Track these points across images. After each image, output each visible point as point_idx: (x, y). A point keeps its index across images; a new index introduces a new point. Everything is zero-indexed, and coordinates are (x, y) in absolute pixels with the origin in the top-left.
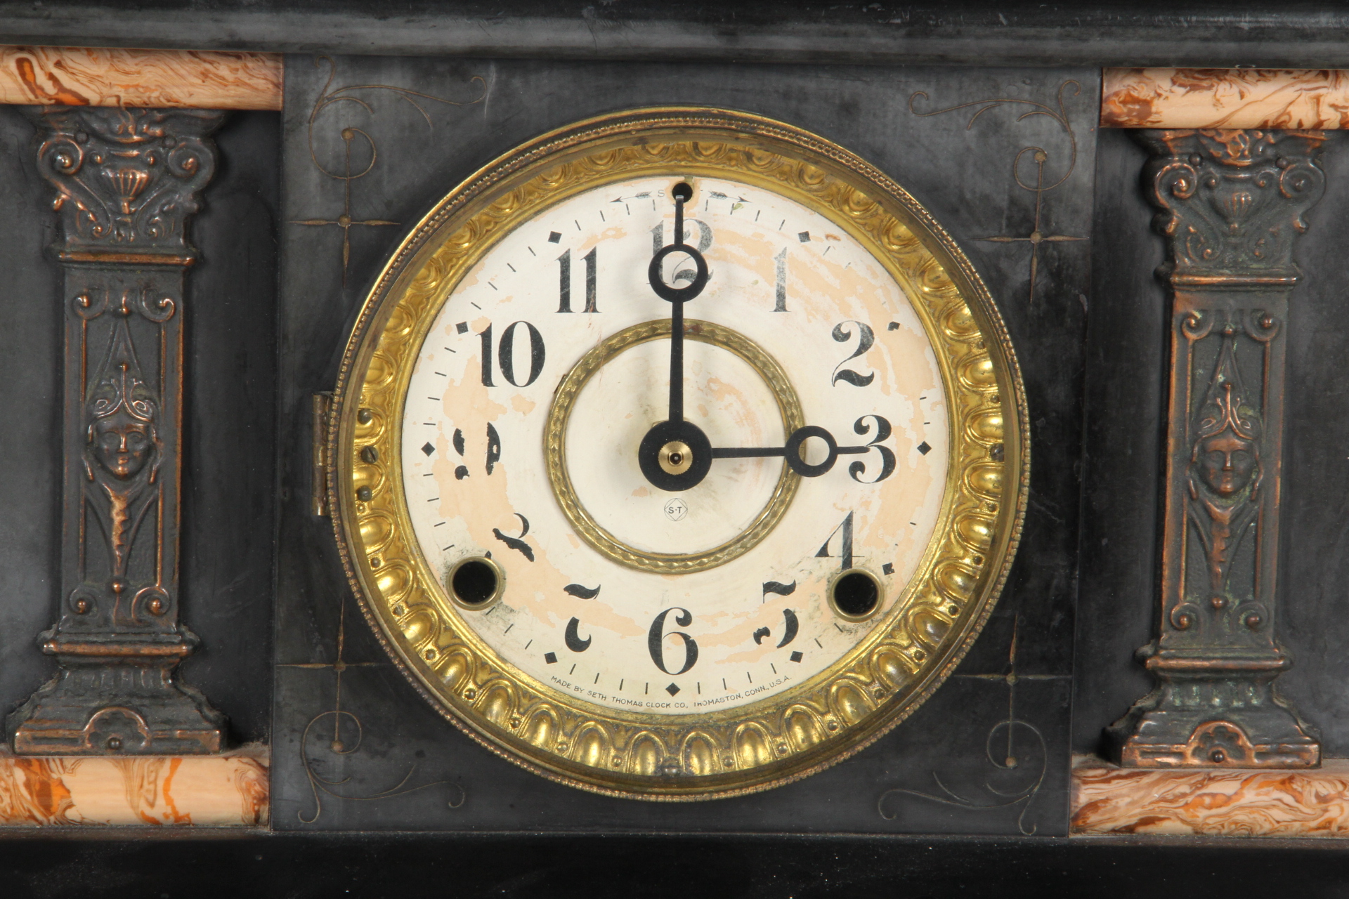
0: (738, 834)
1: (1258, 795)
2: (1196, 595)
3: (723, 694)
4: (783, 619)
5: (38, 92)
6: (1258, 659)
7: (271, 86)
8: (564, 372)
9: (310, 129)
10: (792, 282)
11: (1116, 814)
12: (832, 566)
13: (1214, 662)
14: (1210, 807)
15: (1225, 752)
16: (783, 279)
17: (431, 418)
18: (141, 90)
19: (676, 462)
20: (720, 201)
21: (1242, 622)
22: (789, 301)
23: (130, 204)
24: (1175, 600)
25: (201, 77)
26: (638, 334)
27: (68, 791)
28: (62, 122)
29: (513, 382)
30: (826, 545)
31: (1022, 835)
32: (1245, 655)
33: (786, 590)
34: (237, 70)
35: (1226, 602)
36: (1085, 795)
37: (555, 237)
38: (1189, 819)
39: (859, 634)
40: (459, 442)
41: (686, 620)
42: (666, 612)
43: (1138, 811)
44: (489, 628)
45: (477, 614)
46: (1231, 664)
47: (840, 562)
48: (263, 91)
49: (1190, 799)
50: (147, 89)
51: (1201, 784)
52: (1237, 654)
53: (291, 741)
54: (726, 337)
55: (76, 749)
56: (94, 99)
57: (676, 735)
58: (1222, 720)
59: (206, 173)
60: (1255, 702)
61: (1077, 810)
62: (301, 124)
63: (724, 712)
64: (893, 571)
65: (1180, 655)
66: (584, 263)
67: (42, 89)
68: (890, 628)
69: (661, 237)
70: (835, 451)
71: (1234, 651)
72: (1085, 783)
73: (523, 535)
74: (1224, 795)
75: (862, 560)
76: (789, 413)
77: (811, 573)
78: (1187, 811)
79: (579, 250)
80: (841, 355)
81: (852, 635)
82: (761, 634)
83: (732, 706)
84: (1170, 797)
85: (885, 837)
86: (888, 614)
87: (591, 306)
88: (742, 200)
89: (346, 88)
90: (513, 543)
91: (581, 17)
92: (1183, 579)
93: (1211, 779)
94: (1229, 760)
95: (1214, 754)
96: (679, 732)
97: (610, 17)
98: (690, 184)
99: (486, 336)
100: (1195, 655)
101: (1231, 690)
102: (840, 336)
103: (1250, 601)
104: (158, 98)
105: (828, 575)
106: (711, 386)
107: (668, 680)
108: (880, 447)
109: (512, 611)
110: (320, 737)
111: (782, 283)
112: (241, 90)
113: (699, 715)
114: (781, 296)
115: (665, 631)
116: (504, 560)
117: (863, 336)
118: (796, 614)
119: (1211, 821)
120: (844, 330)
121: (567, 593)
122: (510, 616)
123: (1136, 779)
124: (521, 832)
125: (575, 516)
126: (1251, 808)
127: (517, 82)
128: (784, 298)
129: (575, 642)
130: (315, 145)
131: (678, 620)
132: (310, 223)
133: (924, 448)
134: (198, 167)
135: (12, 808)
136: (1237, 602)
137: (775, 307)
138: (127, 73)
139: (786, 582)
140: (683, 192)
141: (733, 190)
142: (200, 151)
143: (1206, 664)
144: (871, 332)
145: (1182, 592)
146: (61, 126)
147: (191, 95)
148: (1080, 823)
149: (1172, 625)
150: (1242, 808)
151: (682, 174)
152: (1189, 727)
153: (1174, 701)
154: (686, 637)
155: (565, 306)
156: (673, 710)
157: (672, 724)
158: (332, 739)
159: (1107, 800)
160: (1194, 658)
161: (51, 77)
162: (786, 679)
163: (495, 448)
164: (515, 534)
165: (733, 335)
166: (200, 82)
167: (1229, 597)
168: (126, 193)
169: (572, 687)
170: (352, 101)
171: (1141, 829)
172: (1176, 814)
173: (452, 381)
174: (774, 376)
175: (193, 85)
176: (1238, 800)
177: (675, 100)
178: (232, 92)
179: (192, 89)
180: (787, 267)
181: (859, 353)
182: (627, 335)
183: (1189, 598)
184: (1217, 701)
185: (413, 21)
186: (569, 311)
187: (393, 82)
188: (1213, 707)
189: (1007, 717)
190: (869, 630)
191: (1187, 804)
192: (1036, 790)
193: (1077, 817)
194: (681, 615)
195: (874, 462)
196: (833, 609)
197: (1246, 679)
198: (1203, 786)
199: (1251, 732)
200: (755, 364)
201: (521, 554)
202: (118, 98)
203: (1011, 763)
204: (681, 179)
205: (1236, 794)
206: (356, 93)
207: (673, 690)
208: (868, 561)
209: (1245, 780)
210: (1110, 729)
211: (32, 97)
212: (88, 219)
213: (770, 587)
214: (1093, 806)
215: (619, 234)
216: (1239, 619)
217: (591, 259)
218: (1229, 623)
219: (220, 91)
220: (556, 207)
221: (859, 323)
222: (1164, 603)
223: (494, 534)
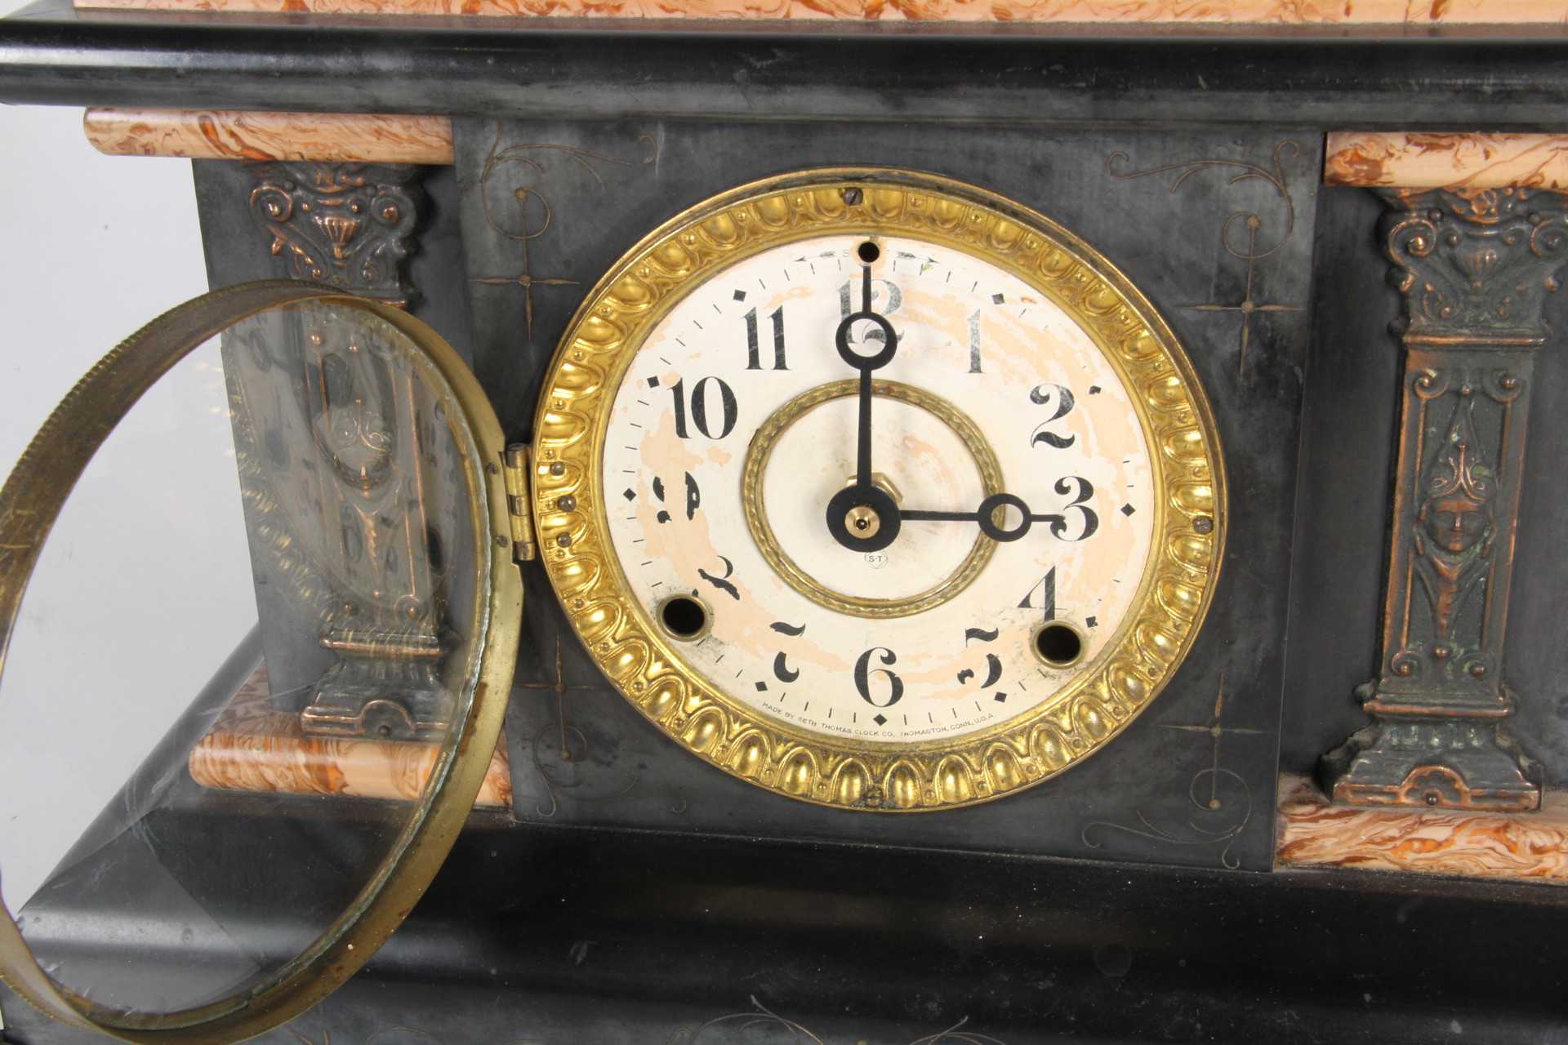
0: (946, 851)
1: (1470, 842)
2: (1418, 643)
3: (929, 726)
4: (987, 662)
5: (224, 149)
6: (1480, 707)
7: (444, 144)
8: (758, 426)
9: (483, 190)
10: (986, 344)
11: (1322, 852)
12: (1035, 616)
13: (1434, 709)
14: (1419, 852)
15: (1440, 794)
16: (978, 341)
17: (629, 466)
18: (320, 147)
19: (862, 528)
20: (908, 261)
21: (1466, 669)
22: (984, 363)
23: (342, 248)
24: (1396, 645)
25: (375, 134)
26: (828, 393)
27: (341, 773)
28: (267, 172)
29: (707, 435)
30: (1028, 597)
31: (1225, 868)
32: (1466, 702)
33: (989, 637)
34: (410, 127)
35: (1450, 651)
36: (1291, 834)
37: (740, 296)
38: (1397, 861)
39: (1062, 680)
40: (659, 489)
41: (890, 659)
42: (870, 652)
43: (1344, 850)
44: (700, 658)
45: (688, 644)
46: (1451, 711)
47: (1041, 613)
48: (438, 148)
49: (1398, 843)
50: (326, 146)
51: (1412, 828)
52: (1458, 701)
53: (524, 748)
54: (918, 398)
55: (352, 733)
56: (279, 156)
57: (883, 763)
58: (1439, 764)
59: (409, 221)
60: (1475, 743)
61: (1282, 846)
62: (473, 183)
63: (931, 742)
64: (1096, 624)
65: (1399, 700)
66: (771, 321)
67: (227, 147)
68: (1093, 677)
69: (848, 297)
70: (1029, 518)
71: (1456, 697)
72: (1292, 821)
73: (727, 576)
74: (1434, 840)
75: (1065, 613)
76: (985, 473)
77: (1013, 622)
78: (1395, 853)
79: (765, 308)
80: (1041, 417)
81: (1056, 681)
82: (964, 675)
83: (938, 738)
84: (1378, 840)
85: (1089, 862)
86: (1091, 664)
87: (780, 364)
88: (932, 261)
89: (515, 147)
90: (718, 583)
91: (733, 81)
92: (1406, 628)
93: (1422, 823)
94: (1445, 801)
95: (1428, 796)
96: (885, 760)
97: (765, 81)
98: (876, 243)
99: (678, 390)
100: (1415, 701)
101: (1452, 731)
102: (1039, 399)
103: (1475, 651)
104: (338, 154)
105: (1030, 625)
106: (907, 444)
107: (876, 712)
108: (1081, 507)
109: (722, 643)
110: (549, 747)
111: (976, 345)
112: (416, 148)
113: (906, 744)
114: (975, 358)
115: (870, 669)
116: (710, 598)
117: (1062, 400)
118: (999, 659)
119: (1420, 863)
120: (1043, 393)
121: (773, 630)
122: (720, 648)
123: (1345, 819)
124: (741, 837)
125: (775, 563)
126: (1462, 854)
127: (687, 142)
128: (979, 360)
129: (784, 675)
130: (489, 205)
131: (883, 659)
132: (493, 281)
133: (1128, 510)
134: (401, 216)
135: (297, 784)
136: (1462, 652)
137: (969, 368)
138: (304, 131)
139: (989, 629)
140: (869, 252)
141: (922, 250)
142: (400, 200)
143: (1425, 710)
144: (1071, 396)
145: (1404, 640)
146: (266, 175)
147: (369, 152)
148: (1286, 856)
149: (1392, 671)
150: (1452, 854)
151: (868, 234)
152: (1404, 767)
153: (1391, 740)
154: (891, 674)
155: (754, 362)
156: (881, 738)
157: (880, 751)
158: (561, 749)
159: (1313, 839)
160: (1413, 704)
161: (232, 134)
162: (990, 716)
163: (694, 496)
164: (720, 574)
165: (925, 396)
166: (374, 139)
167: (1455, 646)
168: (337, 240)
169: (783, 713)
170: (521, 161)
171: (1349, 865)
172: (1383, 856)
173: (648, 432)
174: (970, 437)
175: (369, 143)
176: (1449, 846)
177: (853, 160)
178: (408, 150)
179: (370, 147)
180: (981, 329)
181: (1058, 415)
182: (817, 394)
183: (1411, 646)
184: (1436, 741)
185: (556, 87)
186: (759, 368)
187: (559, 143)
188: (1431, 747)
189: (1211, 765)
190: (1072, 677)
191: (1395, 847)
192: (1239, 830)
193: (1282, 852)
194: (886, 655)
195: (1076, 522)
196: (1036, 656)
197: (1466, 722)
198: (1413, 831)
199: (1468, 775)
200: (949, 425)
201: (727, 593)
202: (302, 156)
203: (1215, 804)
204: (866, 239)
205: (1447, 840)
206: (525, 153)
207: (880, 720)
208: (1071, 614)
209: (1458, 826)
210: (1325, 757)
211: (220, 153)
212: (306, 264)
213: (972, 633)
214: (1299, 844)
215: (805, 293)
216: (1463, 668)
217: (778, 317)
218: (1452, 670)
219: (396, 149)
220: (738, 265)
221: (1058, 387)
222: (1385, 650)
223: (699, 574)
